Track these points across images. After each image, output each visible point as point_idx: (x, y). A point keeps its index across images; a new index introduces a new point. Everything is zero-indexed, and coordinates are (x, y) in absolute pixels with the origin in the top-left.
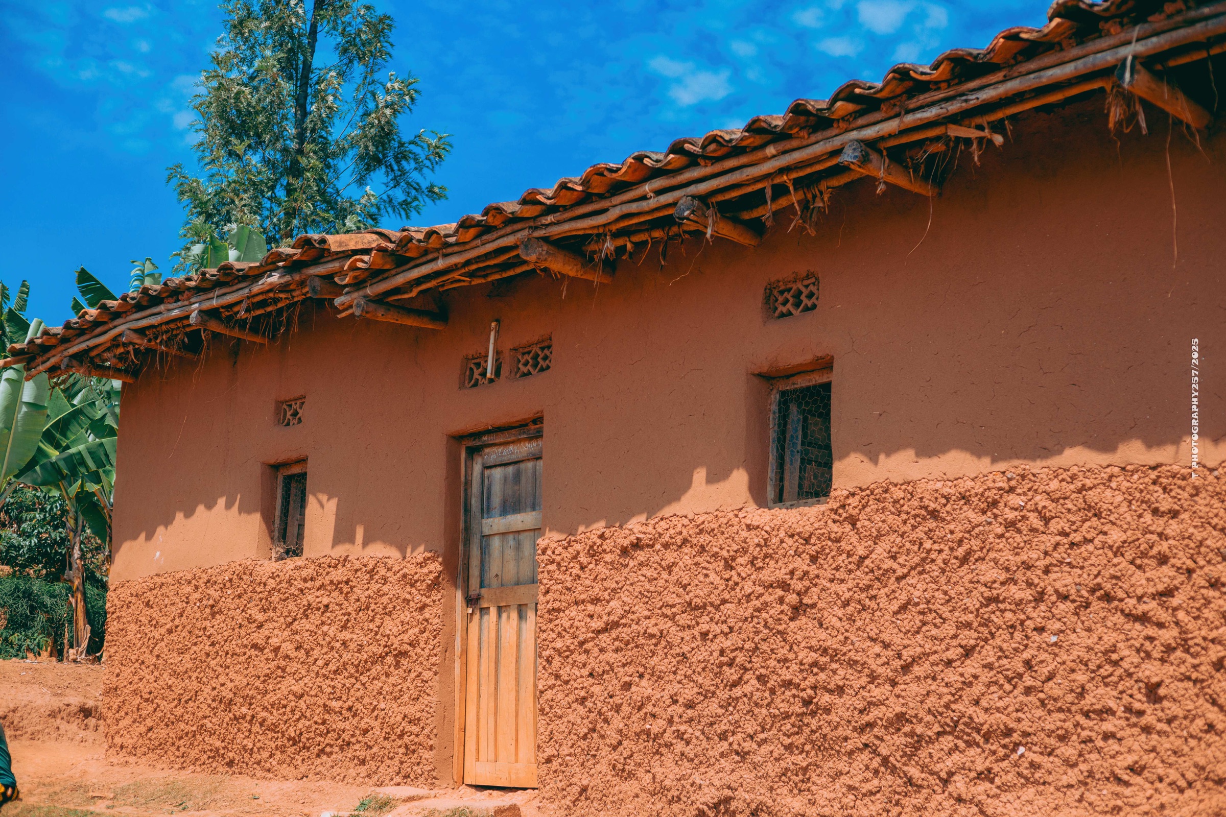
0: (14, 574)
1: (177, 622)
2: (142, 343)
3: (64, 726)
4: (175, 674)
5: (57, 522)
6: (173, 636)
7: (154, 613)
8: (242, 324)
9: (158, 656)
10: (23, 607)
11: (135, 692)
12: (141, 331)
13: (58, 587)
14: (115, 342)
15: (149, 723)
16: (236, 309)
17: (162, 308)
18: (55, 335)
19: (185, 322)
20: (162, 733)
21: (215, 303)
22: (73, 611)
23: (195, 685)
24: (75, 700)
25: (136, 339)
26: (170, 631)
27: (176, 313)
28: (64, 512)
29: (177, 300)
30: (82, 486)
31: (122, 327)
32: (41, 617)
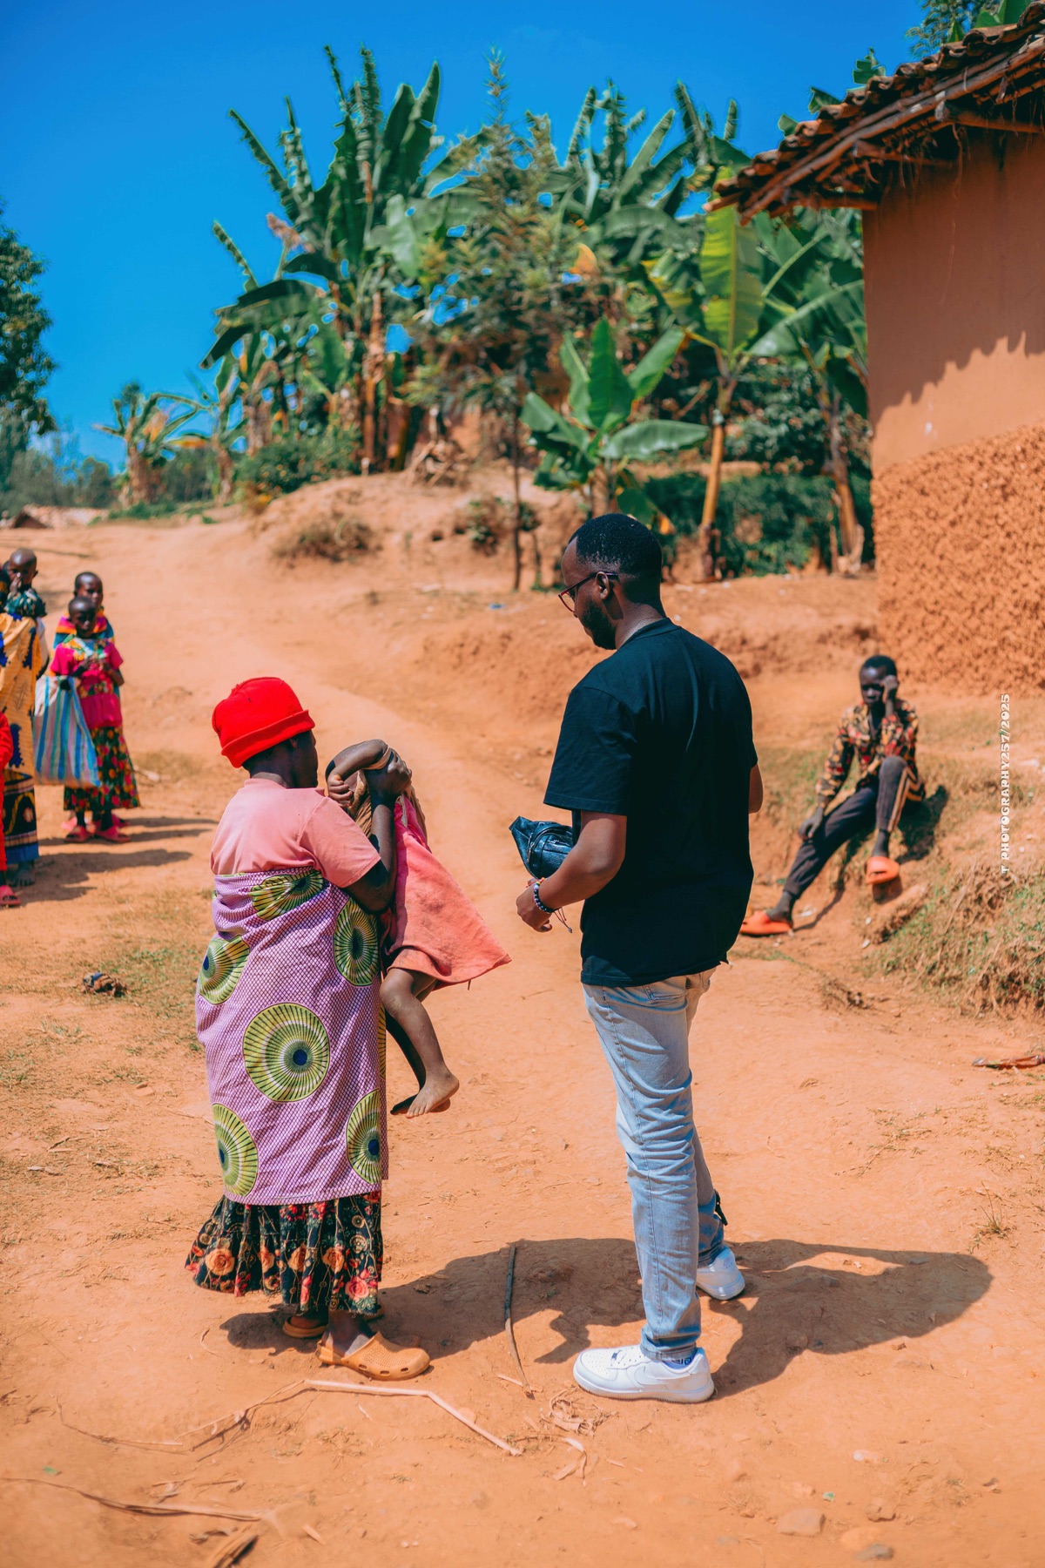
0: (763, 474)
1: (961, 510)
2: (879, 155)
3: (837, 653)
4: (964, 576)
5: (806, 402)
6: (959, 530)
7: (932, 501)
8: (1005, 109)
9: (942, 557)
10: (778, 512)
11: (918, 604)
12: (875, 141)
13: (818, 483)
14: (845, 157)
15: (938, 640)
16: (993, 92)
17: (898, 105)
18: (769, 161)
19: (930, 119)
20: (954, 651)
21: (965, 88)
22: (838, 510)
23: (990, 589)
24: (847, 620)
25: (871, 151)
26: (953, 524)
27: (916, 108)
28: (815, 388)
29: (917, 92)
30: (831, 352)
31: (851, 139)
32: (801, 523)
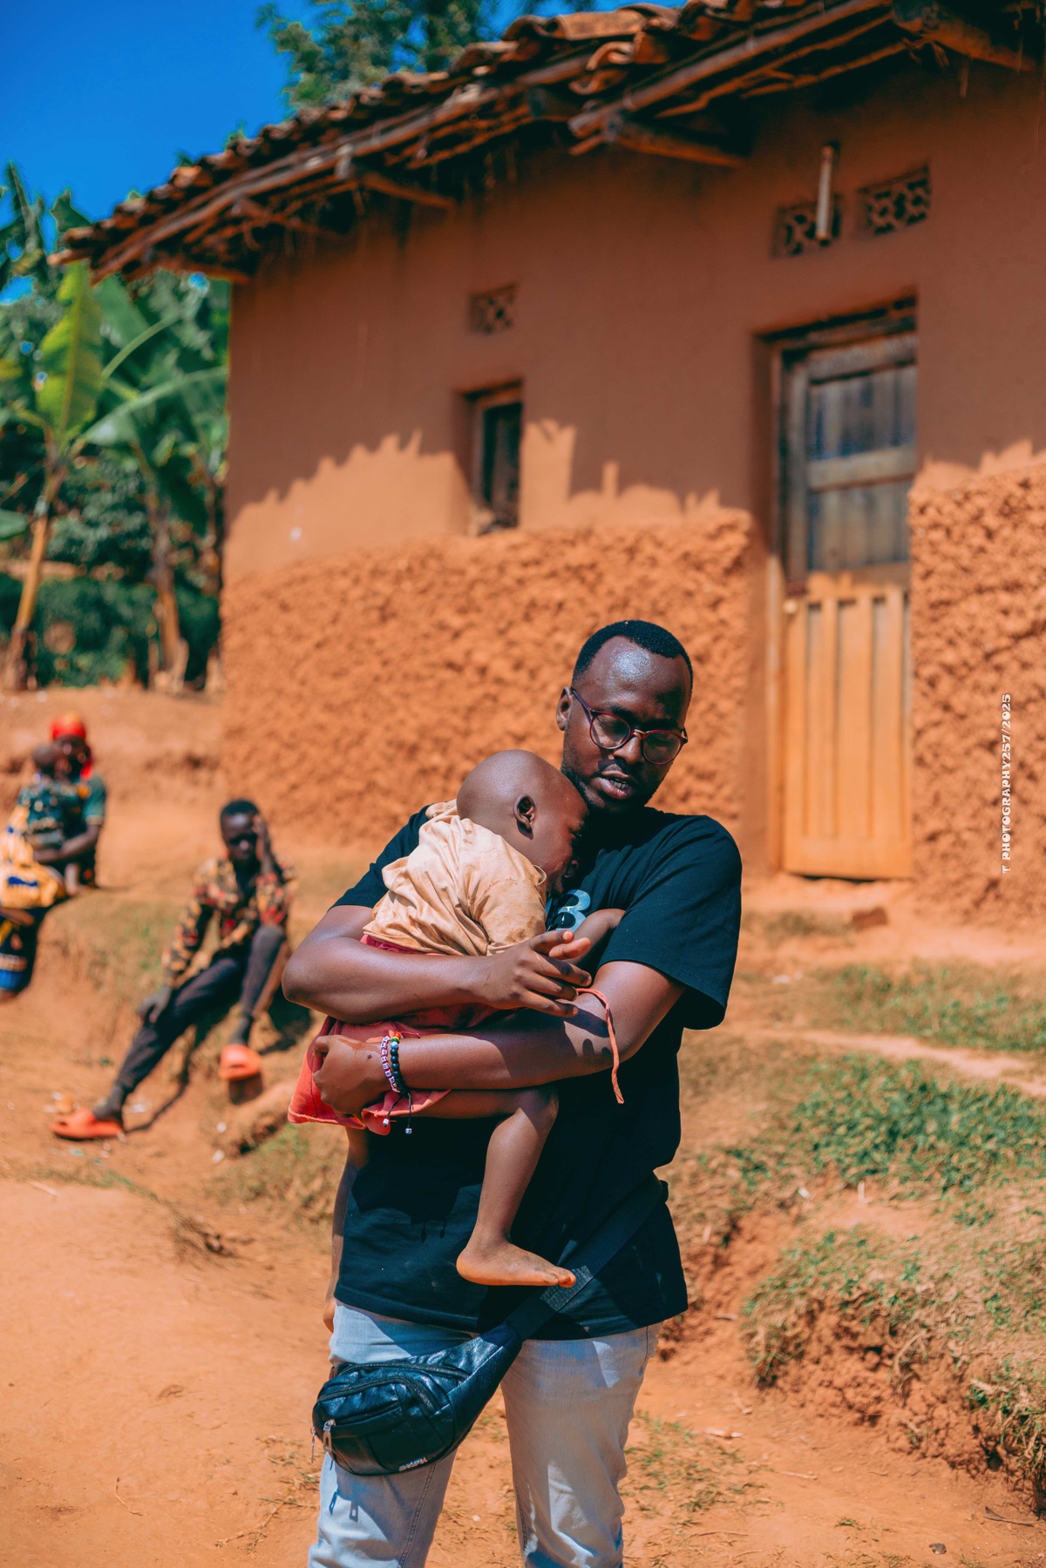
0: (77, 580)
1: (330, 631)
2: (263, 216)
3: (164, 782)
4: (329, 707)
5: (132, 505)
6: (325, 653)
7: (294, 618)
8: (421, 176)
9: (303, 683)
10: (93, 620)
11: (271, 735)
12: (261, 199)
13: (140, 592)
14: (224, 219)
15: (293, 778)
16: (408, 152)
17: (292, 158)
18: (131, 214)
19: (329, 180)
20: (312, 792)
21: (376, 143)
22: (160, 625)
23: (358, 724)
24: (178, 746)
25: (254, 210)
26: (319, 646)
27: (314, 163)
28: (141, 489)
29: (315, 144)
30: (173, 449)
31: (233, 195)
32: (118, 635)
